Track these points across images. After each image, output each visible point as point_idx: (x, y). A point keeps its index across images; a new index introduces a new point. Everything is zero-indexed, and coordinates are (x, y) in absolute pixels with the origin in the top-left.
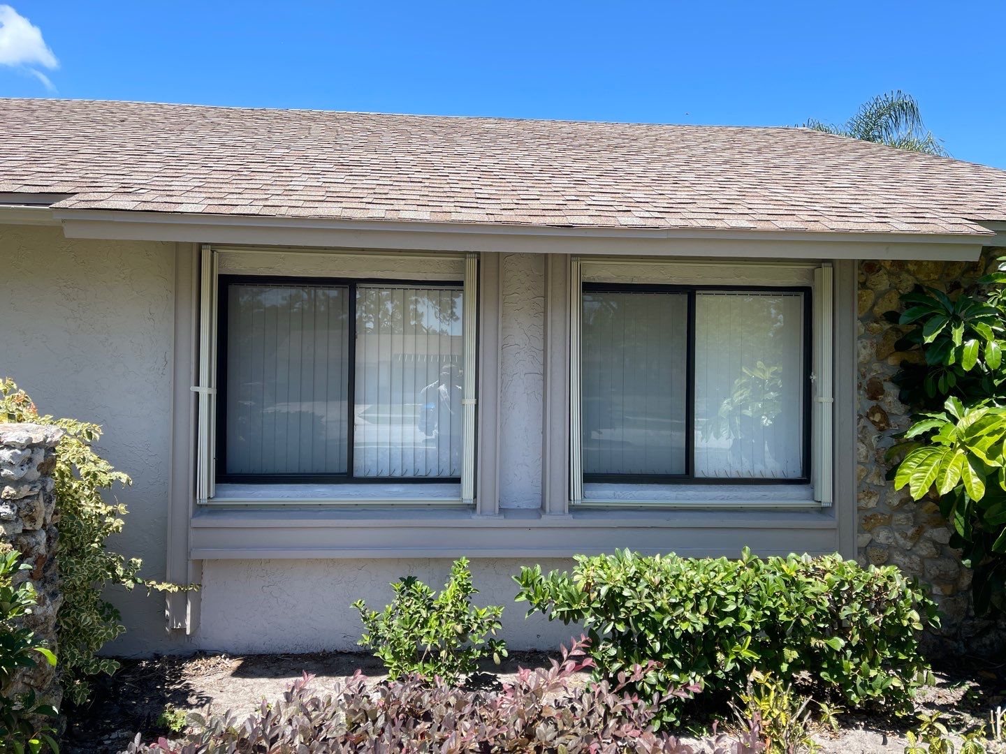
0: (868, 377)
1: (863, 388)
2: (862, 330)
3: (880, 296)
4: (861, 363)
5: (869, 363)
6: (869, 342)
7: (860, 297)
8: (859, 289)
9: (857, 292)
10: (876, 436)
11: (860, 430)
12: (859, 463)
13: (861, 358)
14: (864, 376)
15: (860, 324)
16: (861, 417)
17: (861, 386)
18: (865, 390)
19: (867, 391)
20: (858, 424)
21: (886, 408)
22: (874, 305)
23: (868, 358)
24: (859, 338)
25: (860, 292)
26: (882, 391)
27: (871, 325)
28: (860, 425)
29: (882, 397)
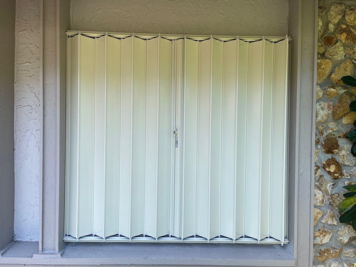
0: (325, 134)
1: (320, 143)
2: (321, 94)
3: (337, 65)
4: (319, 122)
5: (326, 122)
6: (326, 105)
7: (319, 65)
8: (318, 58)
9: (316, 61)
10: (331, 184)
11: (317, 178)
12: (315, 206)
13: (319, 118)
14: (322, 133)
15: (319, 89)
16: (318, 168)
17: (318, 142)
18: (322, 145)
19: (324, 146)
20: (316, 174)
21: (340, 160)
22: (331, 73)
23: (325, 118)
24: (318, 101)
25: (319, 61)
26: (337, 146)
27: (329, 89)
28: (317, 175)
29: (337, 151)
